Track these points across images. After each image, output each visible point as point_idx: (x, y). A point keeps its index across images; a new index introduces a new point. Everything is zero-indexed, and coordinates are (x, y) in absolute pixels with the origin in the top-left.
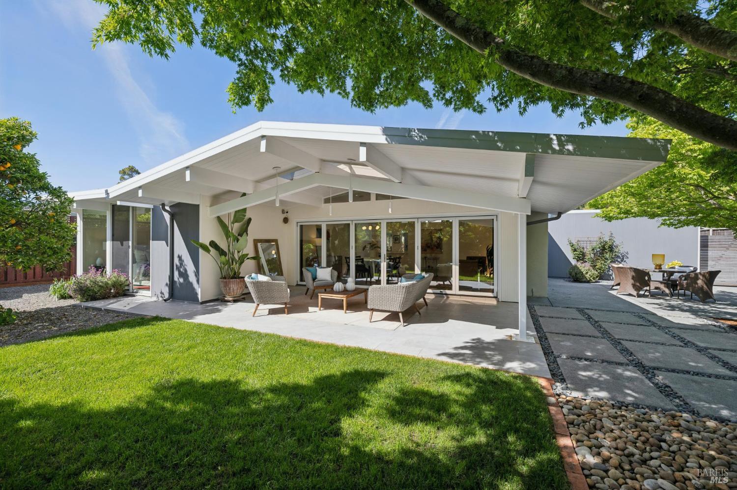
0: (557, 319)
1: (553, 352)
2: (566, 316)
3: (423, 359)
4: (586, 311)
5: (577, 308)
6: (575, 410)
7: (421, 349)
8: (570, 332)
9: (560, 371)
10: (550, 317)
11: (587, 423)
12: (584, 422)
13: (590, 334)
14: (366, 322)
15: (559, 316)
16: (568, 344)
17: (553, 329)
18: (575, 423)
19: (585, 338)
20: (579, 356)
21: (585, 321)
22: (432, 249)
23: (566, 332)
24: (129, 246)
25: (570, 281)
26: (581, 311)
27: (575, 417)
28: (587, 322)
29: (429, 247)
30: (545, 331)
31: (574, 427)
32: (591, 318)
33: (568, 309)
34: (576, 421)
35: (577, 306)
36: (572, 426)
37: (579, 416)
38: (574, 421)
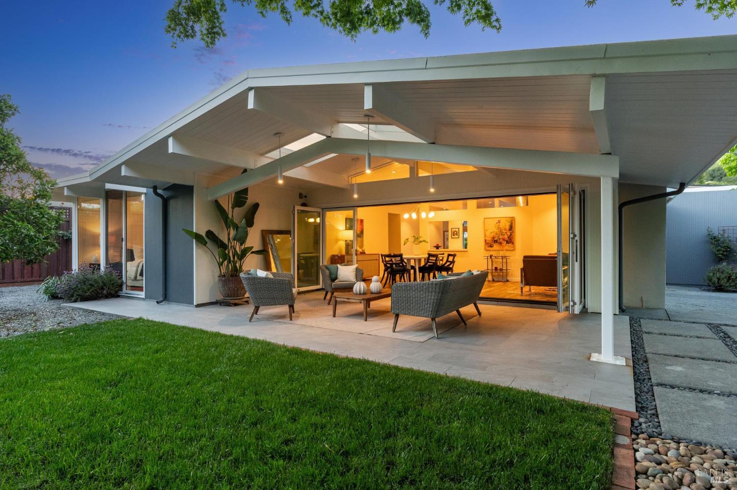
0: (673, 337)
1: (650, 379)
2: (687, 334)
3: (448, 377)
4: (724, 328)
5: (709, 324)
6: (657, 456)
7: (451, 365)
8: (686, 354)
9: (654, 403)
10: (661, 334)
11: (670, 475)
12: (665, 472)
13: (719, 358)
14: (389, 333)
15: (676, 332)
16: (679, 369)
17: (661, 348)
18: (649, 473)
19: (709, 362)
20: (692, 386)
21: (716, 341)
22: (501, 243)
23: (681, 354)
24: (122, 239)
25: (709, 290)
26: (716, 328)
27: (653, 464)
28: (720, 343)
29: (496, 242)
30: (647, 351)
31: (647, 478)
32: (729, 337)
33: (694, 325)
34: (650, 470)
35: (708, 321)
36: (644, 476)
37: (659, 464)
38: (647, 470)
